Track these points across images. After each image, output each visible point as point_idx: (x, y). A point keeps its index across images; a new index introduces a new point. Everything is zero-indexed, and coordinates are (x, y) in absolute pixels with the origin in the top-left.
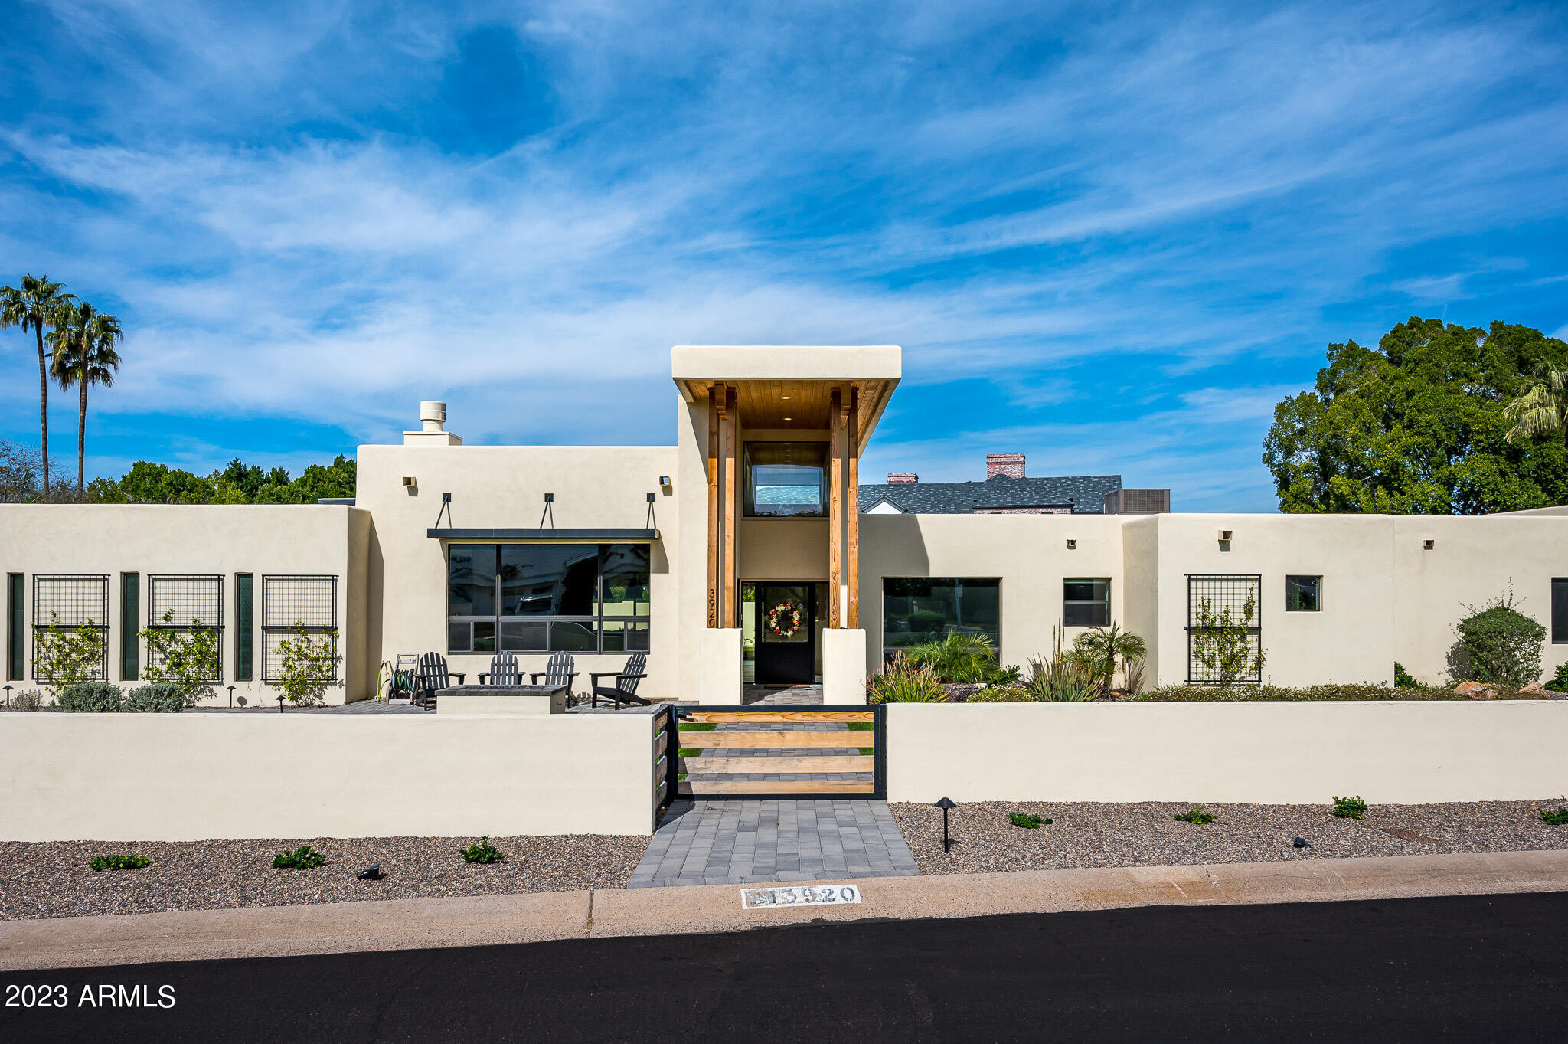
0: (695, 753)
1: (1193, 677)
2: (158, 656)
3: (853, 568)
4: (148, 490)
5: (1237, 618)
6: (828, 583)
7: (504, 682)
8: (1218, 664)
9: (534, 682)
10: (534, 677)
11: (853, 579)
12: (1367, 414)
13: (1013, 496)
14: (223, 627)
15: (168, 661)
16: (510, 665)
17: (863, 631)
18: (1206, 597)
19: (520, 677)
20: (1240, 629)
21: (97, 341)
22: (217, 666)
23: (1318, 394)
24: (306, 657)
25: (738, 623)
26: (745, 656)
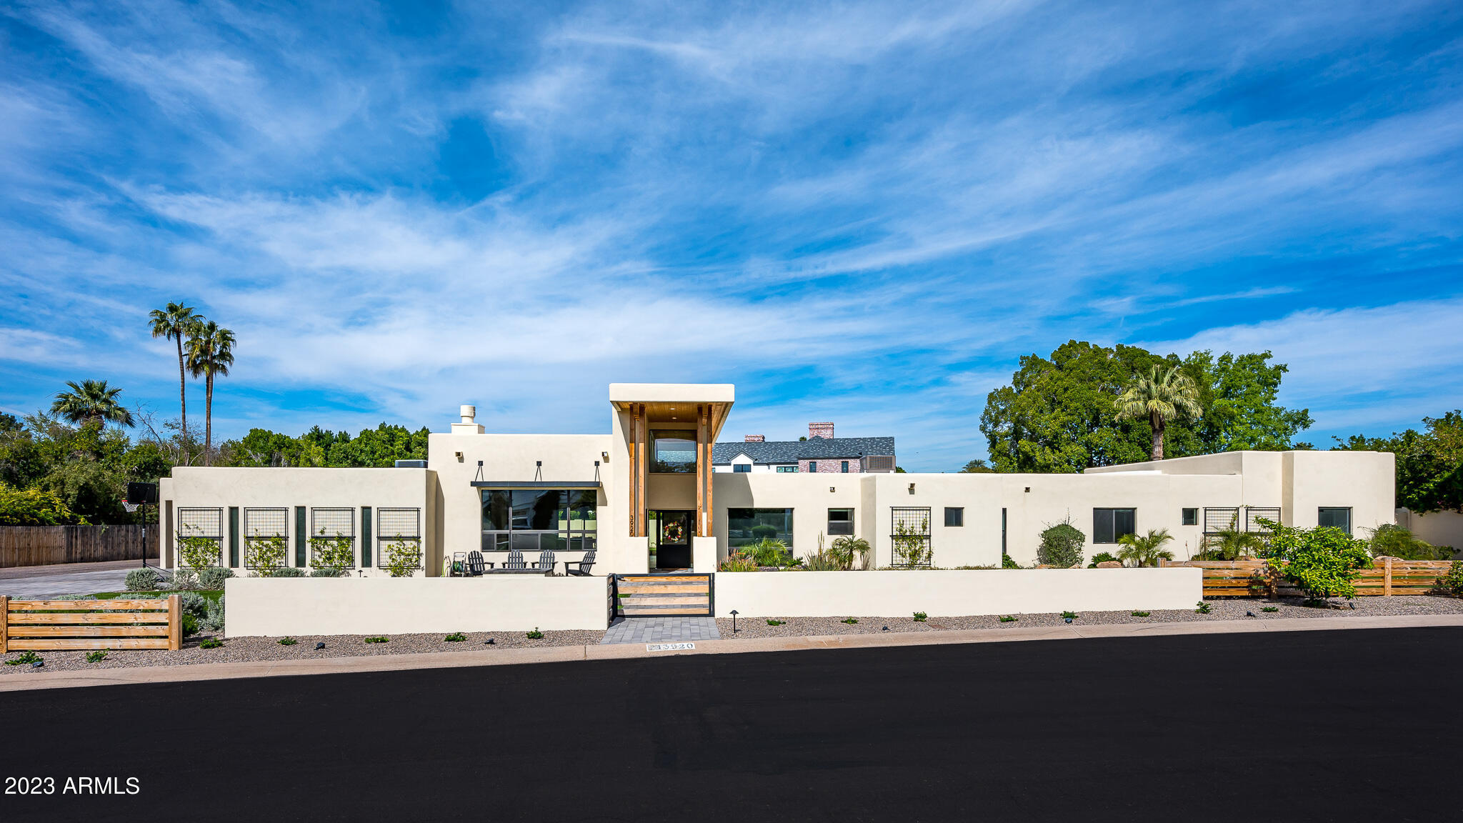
0: (627, 596)
1: (894, 562)
2: (318, 553)
3: (710, 504)
4: (262, 448)
5: (918, 531)
6: (696, 511)
7: (515, 567)
8: (908, 555)
9: (533, 566)
10: (533, 564)
11: (710, 510)
12: (1042, 402)
13: (823, 451)
14: (355, 537)
15: (323, 556)
16: (519, 558)
17: (715, 538)
18: (901, 519)
19: (525, 564)
20: (920, 536)
21: (219, 346)
22: (351, 559)
23: (1014, 387)
24: (403, 554)
25: (647, 534)
26: (651, 553)
